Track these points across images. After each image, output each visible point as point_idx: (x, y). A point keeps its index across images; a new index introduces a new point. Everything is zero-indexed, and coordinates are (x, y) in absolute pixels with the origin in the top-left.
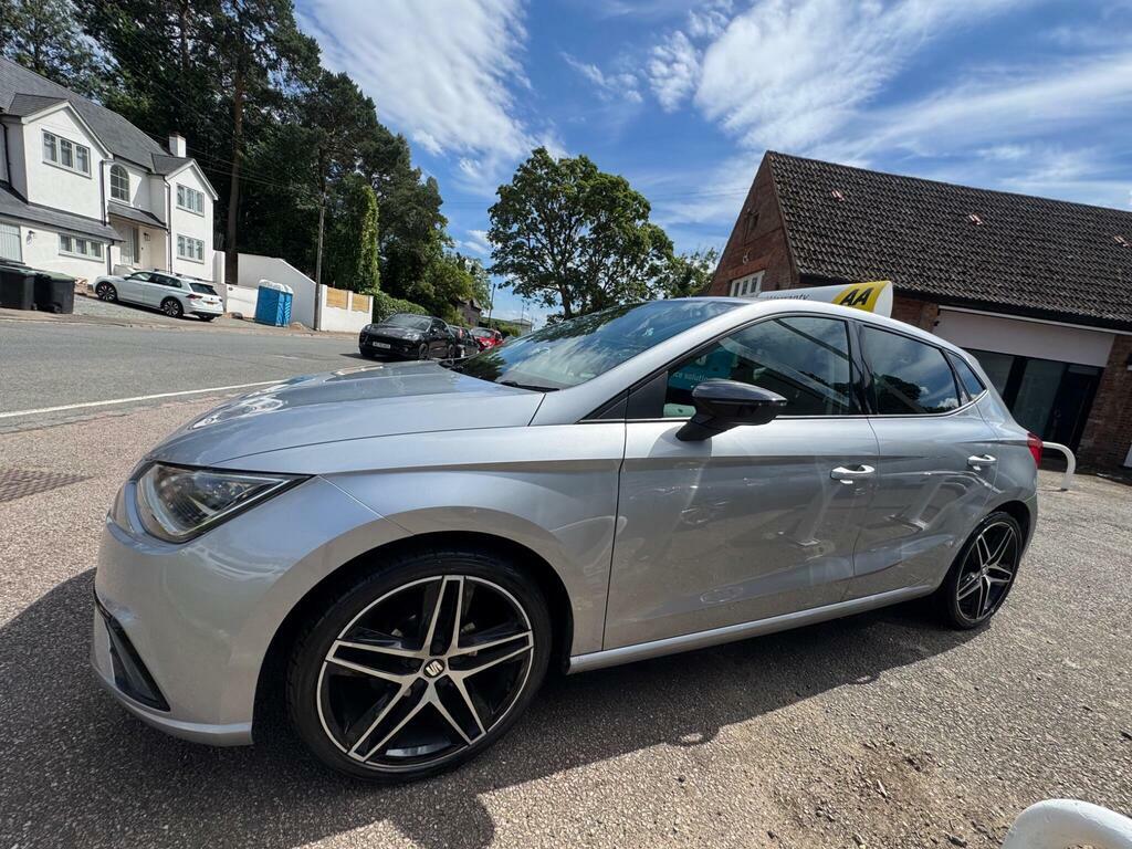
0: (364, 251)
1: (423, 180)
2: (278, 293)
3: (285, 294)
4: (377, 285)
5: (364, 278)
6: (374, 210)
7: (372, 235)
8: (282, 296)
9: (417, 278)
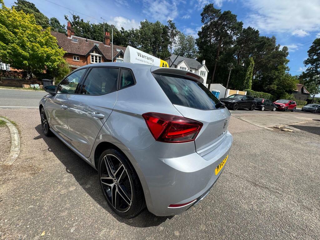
0: (247, 78)
1: (281, 49)
2: (216, 92)
3: (218, 92)
4: (250, 88)
5: (245, 86)
6: (252, 65)
7: (251, 72)
8: (217, 93)
9: (271, 84)
